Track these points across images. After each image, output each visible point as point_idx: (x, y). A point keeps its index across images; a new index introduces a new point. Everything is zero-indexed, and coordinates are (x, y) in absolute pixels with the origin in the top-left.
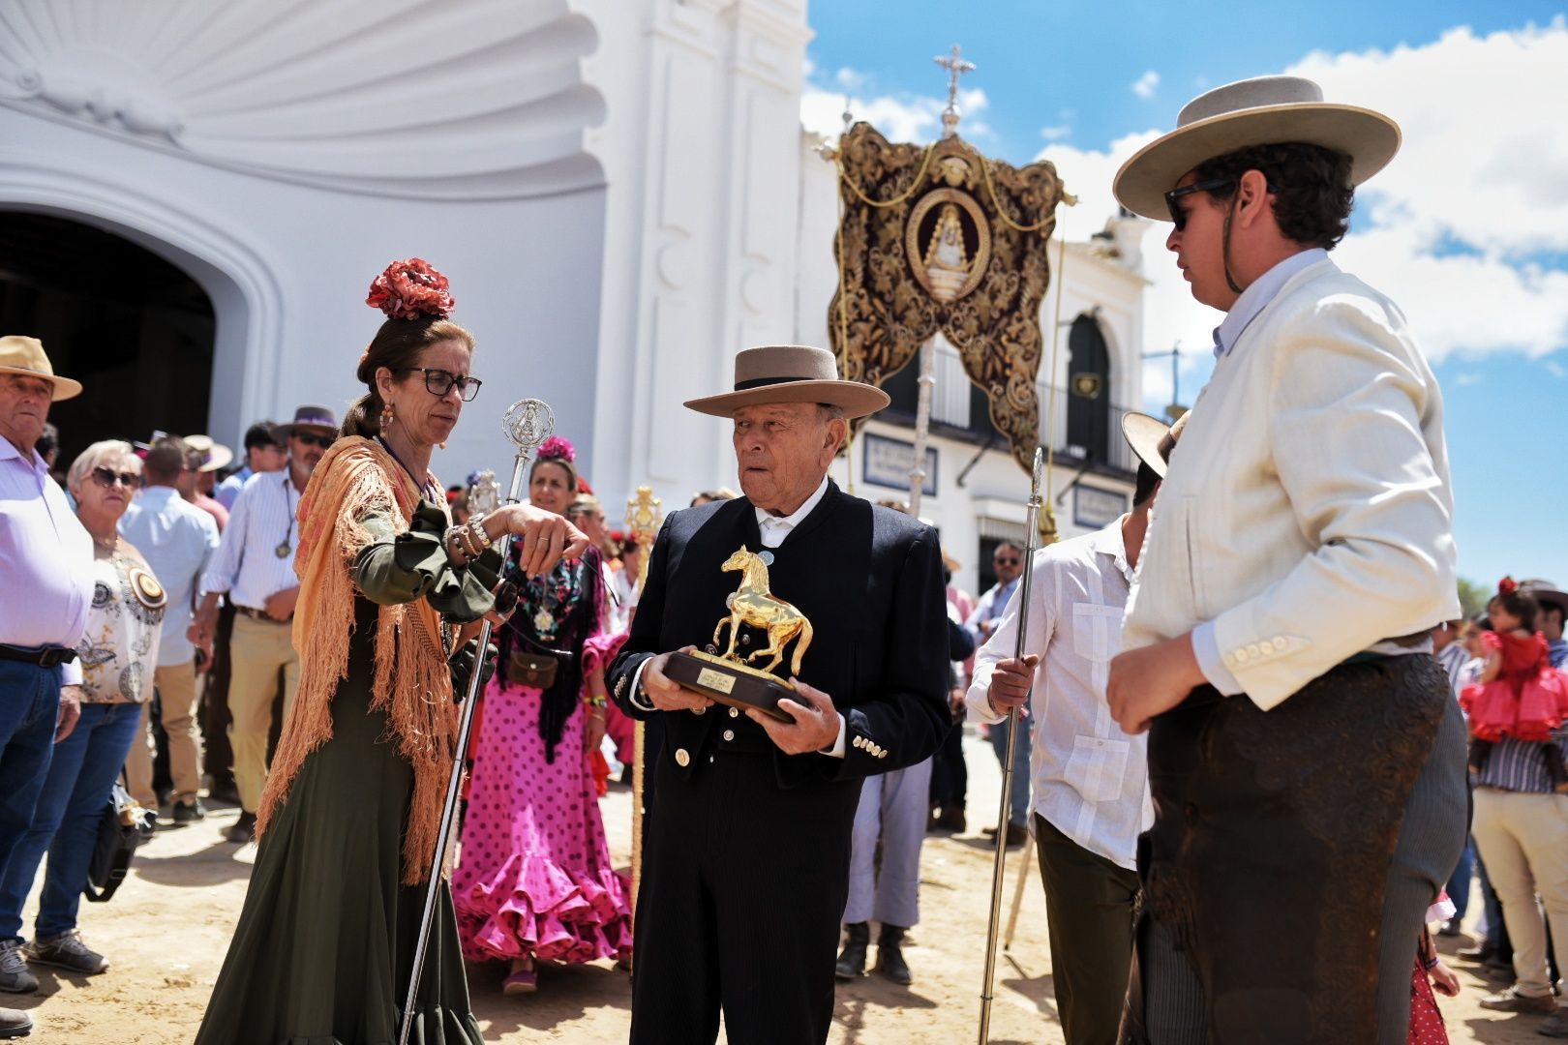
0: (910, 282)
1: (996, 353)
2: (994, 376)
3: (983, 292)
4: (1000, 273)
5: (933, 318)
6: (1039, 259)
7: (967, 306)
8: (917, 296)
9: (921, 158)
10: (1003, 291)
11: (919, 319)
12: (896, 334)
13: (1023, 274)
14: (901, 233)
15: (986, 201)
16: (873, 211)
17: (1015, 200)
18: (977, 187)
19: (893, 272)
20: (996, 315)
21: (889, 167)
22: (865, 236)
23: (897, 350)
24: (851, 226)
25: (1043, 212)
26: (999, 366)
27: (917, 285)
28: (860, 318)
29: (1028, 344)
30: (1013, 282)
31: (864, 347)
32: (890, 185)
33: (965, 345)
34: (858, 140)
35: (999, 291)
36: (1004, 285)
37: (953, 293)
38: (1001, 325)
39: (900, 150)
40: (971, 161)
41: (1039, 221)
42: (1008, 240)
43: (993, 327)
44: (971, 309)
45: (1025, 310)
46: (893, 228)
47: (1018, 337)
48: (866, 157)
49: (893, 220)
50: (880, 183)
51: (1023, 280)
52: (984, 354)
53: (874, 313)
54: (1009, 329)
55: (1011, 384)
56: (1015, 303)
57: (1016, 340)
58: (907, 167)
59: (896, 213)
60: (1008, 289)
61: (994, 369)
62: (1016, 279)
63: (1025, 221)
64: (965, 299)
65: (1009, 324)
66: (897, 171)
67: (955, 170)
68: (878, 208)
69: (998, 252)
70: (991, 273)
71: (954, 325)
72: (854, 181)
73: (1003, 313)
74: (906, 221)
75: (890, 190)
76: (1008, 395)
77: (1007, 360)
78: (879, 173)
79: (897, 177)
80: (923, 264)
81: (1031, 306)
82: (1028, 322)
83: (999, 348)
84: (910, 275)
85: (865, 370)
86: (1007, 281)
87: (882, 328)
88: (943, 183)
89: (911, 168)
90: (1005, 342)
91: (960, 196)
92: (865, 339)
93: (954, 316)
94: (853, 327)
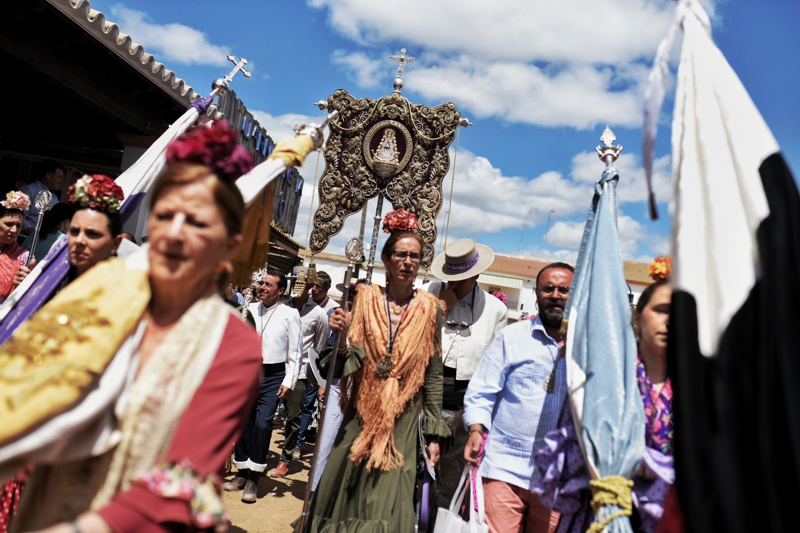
0: (364, 168)
1: (413, 204)
3: (407, 172)
4: (418, 162)
5: (376, 185)
6: (443, 155)
7: (397, 179)
8: (368, 174)
9: (373, 105)
10: (419, 172)
11: (368, 186)
12: (354, 193)
14: (361, 143)
15: (411, 126)
16: (345, 133)
17: (428, 124)
18: (406, 118)
19: (355, 162)
20: (414, 184)
21: (355, 110)
22: (340, 145)
23: (355, 201)
24: (333, 140)
25: (446, 130)
27: (368, 168)
28: (336, 184)
29: (433, 199)
30: (426, 167)
31: (337, 199)
32: (355, 119)
33: (394, 199)
35: (417, 171)
36: (420, 168)
37: (389, 173)
38: (417, 189)
39: (361, 102)
40: (402, 105)
41: (443, 134)
42: (424, 145)
43: (412, 190)
44: (399, 181)
45: (432, 181)
46: (356, 140)
47: (427, 195)
48: (341, 106)
49: (356, 136)
50: (349, 119)
51: (431, 166)
52: (405, 204)
54: (421, 191)
56: (426, 177)
57: (426, 197)
58: (365, 110)
59: (358, 133)
60: (422, 171)
62: (427, 165)
63: (434, 135)
64: (396, 176)
65: (422, 188)
66: (359, 112)
67: (393, 110)
68: (348, 131)
69: (417, 152)
70: (413, 162)
71: (388, 189)
73: (417, 181)
74: (364, 137)
75: (355, 122)
77: (419, 208)
78: (349, 114)
79: (359, 115)
80: (372, 159)
81: (437, 179)
82: (434, 188)
83: (415, 202)
84: (365, 164)
85: (337, 211)
86: (422, 167)
87: (347, 190)
88: (386, 118)
89: (367, 111)
90: (419, 198)
91: (396, 124)
92: (338, 196)
93: (389, 184)
94: (331, 189)
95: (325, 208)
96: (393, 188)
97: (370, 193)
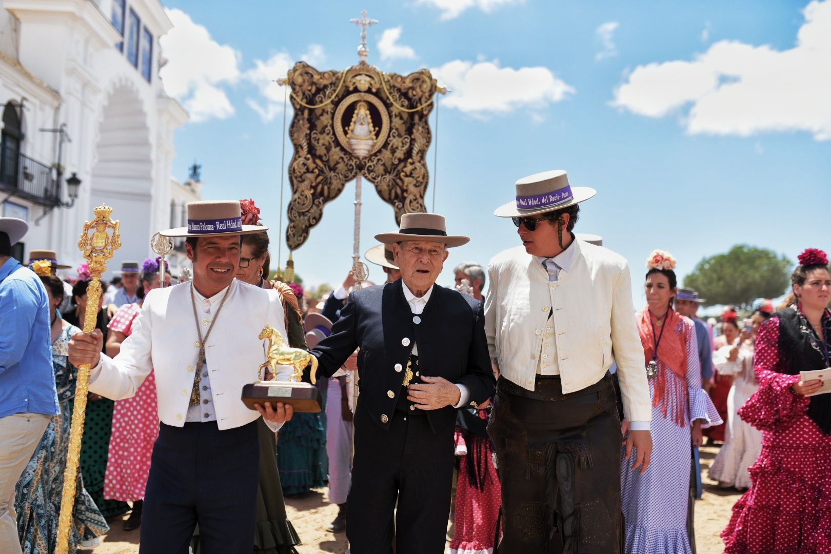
0: (338, 149)
1: (397, 184)
2: (397, 196)
3: (387, 149)
4: (397, 138)
5: (355, 167)
6: (423, 127)
7: (376, 158)
8: (343, 156)
9: (340, 78)
10: (400, 148)
11: (345, 168)
12: (331, 178)
13: (413, 137)
14: (331, 122)
15: (385, 98)
16: (311, 111)
17: (404, 95)
18: (378, 90)
19: (327, 144)
20: (396, 162)
21: (320, 85)
22: (308, 125)
23: (333, 187)
24: (299, 121)
25: (423, 100)
26: (399, 191)
27: (343, 149)
28: (308, 171)
29: (418, 177)
30: (406, 142)
31: (312, 187)
32: (321, 95)
33: (376, 181)
34: (297, 73)
35: (397, 148)
36: (400, 144)
37: (367, 152)
38: (400, 167)
39: (326, 75)
40: (372, 75)
41: (421, 105)
42: (401, 118)
43: (395, 169)
44: (379, 160)
45: (415, 157)
46: (325, 119)
47: (411, 173)
48: (304, 81)
49: (325, 114)
50: (315, 95)
51: (413, 141)
52: (388, 186)
53: (316, 168)
54: (405, 170)
55: (407, 201)
56: (409, 154)
57: (411, 175)
58: (331, 84)
59: (326, 110)
60: (403, 147)
61: (396, 193)
62: (408, 140)
63: (411, 106)
64: (375, 155)
65: (405, 166)
66: (325, 87)
67: (363, 82)
68: (315, 109)
69: (394, 126)
70: (391, 138)
71: (368, 170)
72: (297, 96)
73: (400, 160)
74: (333, 114)
75: (321, 98)
76: (405, 207)
77: (405, 188)
78: (314, 89)
79: (325, 90)
80: (346, 138)
81: (420, 155)
82: (418, 165)
83: (398, 181)
84: (338, 144)
85: (313, 200)
86: (402, 142)
87: (322, 176)
88: (356, 90)
89: (334, 85)
90: (403, 177)
91: (368, 96)
92: (312, 183)
93: (368, 164)
94: (303, 177)
95: (299, 198)
96: (373, 169)
97: (348, 177)
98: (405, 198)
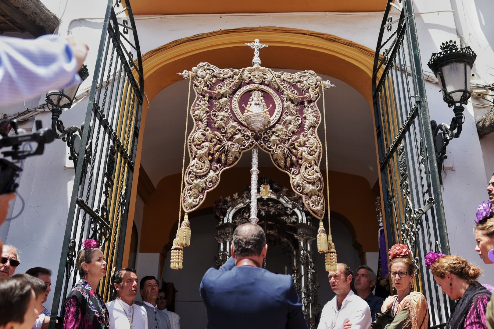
0: (236, 123)
1: (292, 153)
2: (292, 164)
3: (280, 124)
4: (289, 116)
5: (251, 138)
6: (311, 109)
8: (240, 128)
9: (237, 73)
10: (292, 124)
11: (242, 139)
12: (228, 147)
13: (303, 116)
14: (229, 103)
15: (277, 88)
16: (212, 95)
17: (294, 86)
18: (271, 83)
20: (290, 134)
21: (220, 77)
22: (208, 105)
23: (230, 155)
25: (310, 90)
26: (294, 159)
27: (240, 123)
28: (206, 140)
29: (312, 148)
30: (298, 119)
31: (209, 154)
32: (221, 84)
33: (272, 150)
35: (290, 123)
36: (293, 121)
37: (262, 126)
38: (293, 139)
40: (266, 73)
41: (308, 93)
42: (292, 102)
43: (289, 140)
44: (273, 132)
45: (307, 131)
46: (224, 101)
48: (207, 74)
50: (215, 84)
51: (303, 118)
53: (215, 137)
55: (303, 168)
56: (301, 128)
57: (304, 145)
58: (230, 77)
60: (295, 123)
61: (291, 160)
63: (301, 93)
64: (270, 128)
65: (298, 138)
66: (225, 78)
67: (257, 77)
69: (287, 107)
70: (284, 116)
71: (264, 140)
72: (201, 84)
73: (293, 133)
74: (231, 98)
75: (221, 86)
76: (301, 173)
77: (300, 157)
78: (214, 80)
79: (224, 81)
80: (243, 115)
81: (311, 130)
82: (310, 137)
84: (236, 120)
85: (211, 166)
86: (295, 119)
87: (219, 144)
88: (251, 82)
89: (232, 78)
90: (296, 146)
91: (261, 87)
92: (210, 150)
93: (263, 136)
94: (201, 145)
95: (197, 163)
96: (269, 139)
97: (245, 145)
98: (301, 165)
